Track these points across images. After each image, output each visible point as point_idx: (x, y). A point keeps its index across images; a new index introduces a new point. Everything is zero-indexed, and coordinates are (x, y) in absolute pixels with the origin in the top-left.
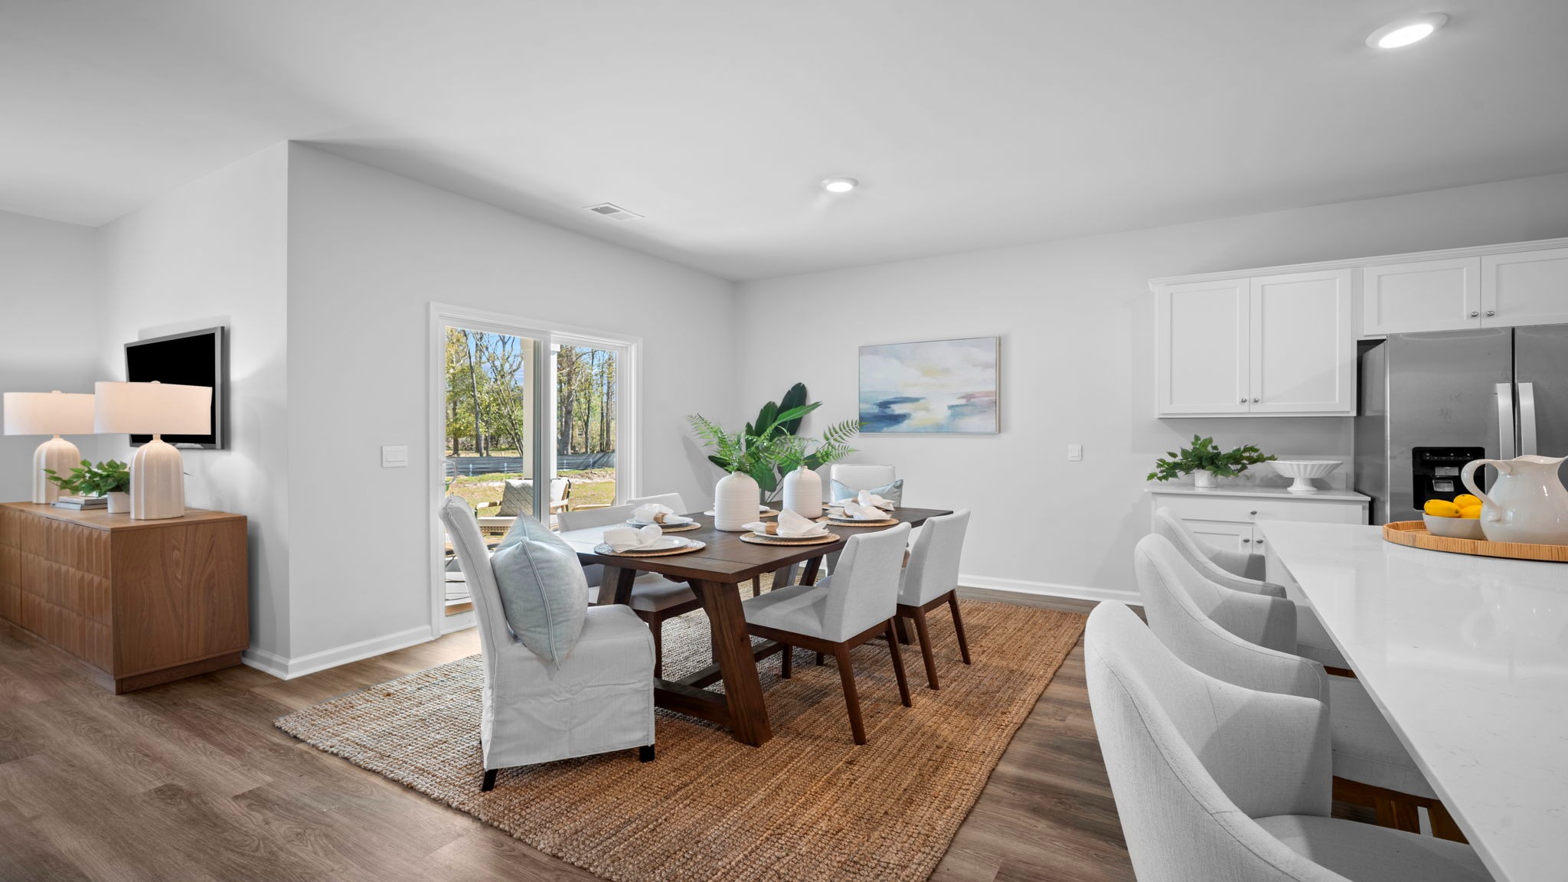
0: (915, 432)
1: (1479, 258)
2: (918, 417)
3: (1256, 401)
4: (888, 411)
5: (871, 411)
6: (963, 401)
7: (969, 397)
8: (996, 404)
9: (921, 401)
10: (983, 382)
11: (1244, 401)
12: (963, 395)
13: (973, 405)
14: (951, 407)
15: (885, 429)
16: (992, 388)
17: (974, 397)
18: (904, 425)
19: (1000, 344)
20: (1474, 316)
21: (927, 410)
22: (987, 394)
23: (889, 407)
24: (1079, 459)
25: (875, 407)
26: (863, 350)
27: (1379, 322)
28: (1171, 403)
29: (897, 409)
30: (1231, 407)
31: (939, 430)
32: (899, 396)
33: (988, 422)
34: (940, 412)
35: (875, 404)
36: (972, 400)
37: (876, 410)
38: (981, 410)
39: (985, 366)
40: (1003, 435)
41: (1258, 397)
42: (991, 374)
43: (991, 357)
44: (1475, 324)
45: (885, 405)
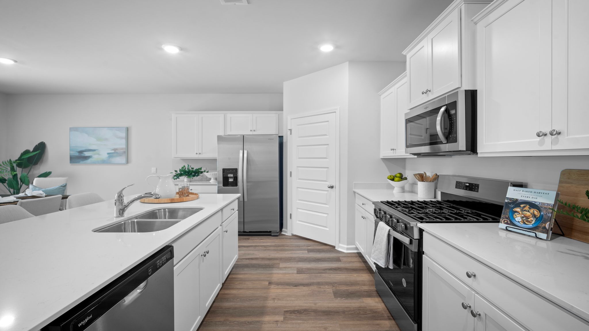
0: (94, 163)
1: (252, 114)
2: (95, 157)
3: (200, 154)
4: (83, 155)
5: (75, 155)
6: (113, 151)
7: (115, 150)
8: (126, 152)
9: (97, 151)
10: (121, 144)
11: (196, 154)
12: (113, 149)
13: (117, 153)
14: (108, 154)
15: (81, 162)
16: (124, 146)
17: (117, 150)
18: (89, 161)
19: (128, 130)
20: (251, 131)
21: (99, 154)
22: (122, 149)
23: (83, 153)
24: (155, 173)
25: (77, 153)
26: (71, 129)
27: (231, 131)
28: (177, 154)
29: (87, 154)
30: (193, 156)
31: (103, 162)
32: (87, 149)
33: (122, 160)
34: (104, 155)
35: (77, 152)
36: (117, 151)
37: (77, 154)
38: (119, 155)
39: (121, 138)
40: (129, 164)
41: (201, 152)
42: (124, 141)
43: (124, 135)
44: (251, 133)
45: (81, 152)
